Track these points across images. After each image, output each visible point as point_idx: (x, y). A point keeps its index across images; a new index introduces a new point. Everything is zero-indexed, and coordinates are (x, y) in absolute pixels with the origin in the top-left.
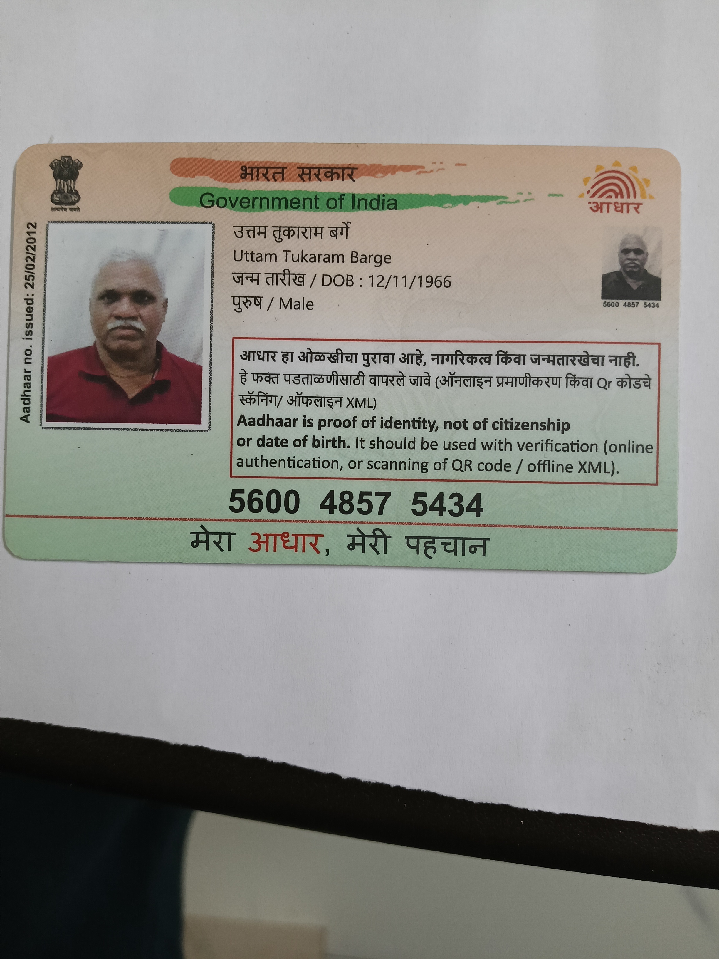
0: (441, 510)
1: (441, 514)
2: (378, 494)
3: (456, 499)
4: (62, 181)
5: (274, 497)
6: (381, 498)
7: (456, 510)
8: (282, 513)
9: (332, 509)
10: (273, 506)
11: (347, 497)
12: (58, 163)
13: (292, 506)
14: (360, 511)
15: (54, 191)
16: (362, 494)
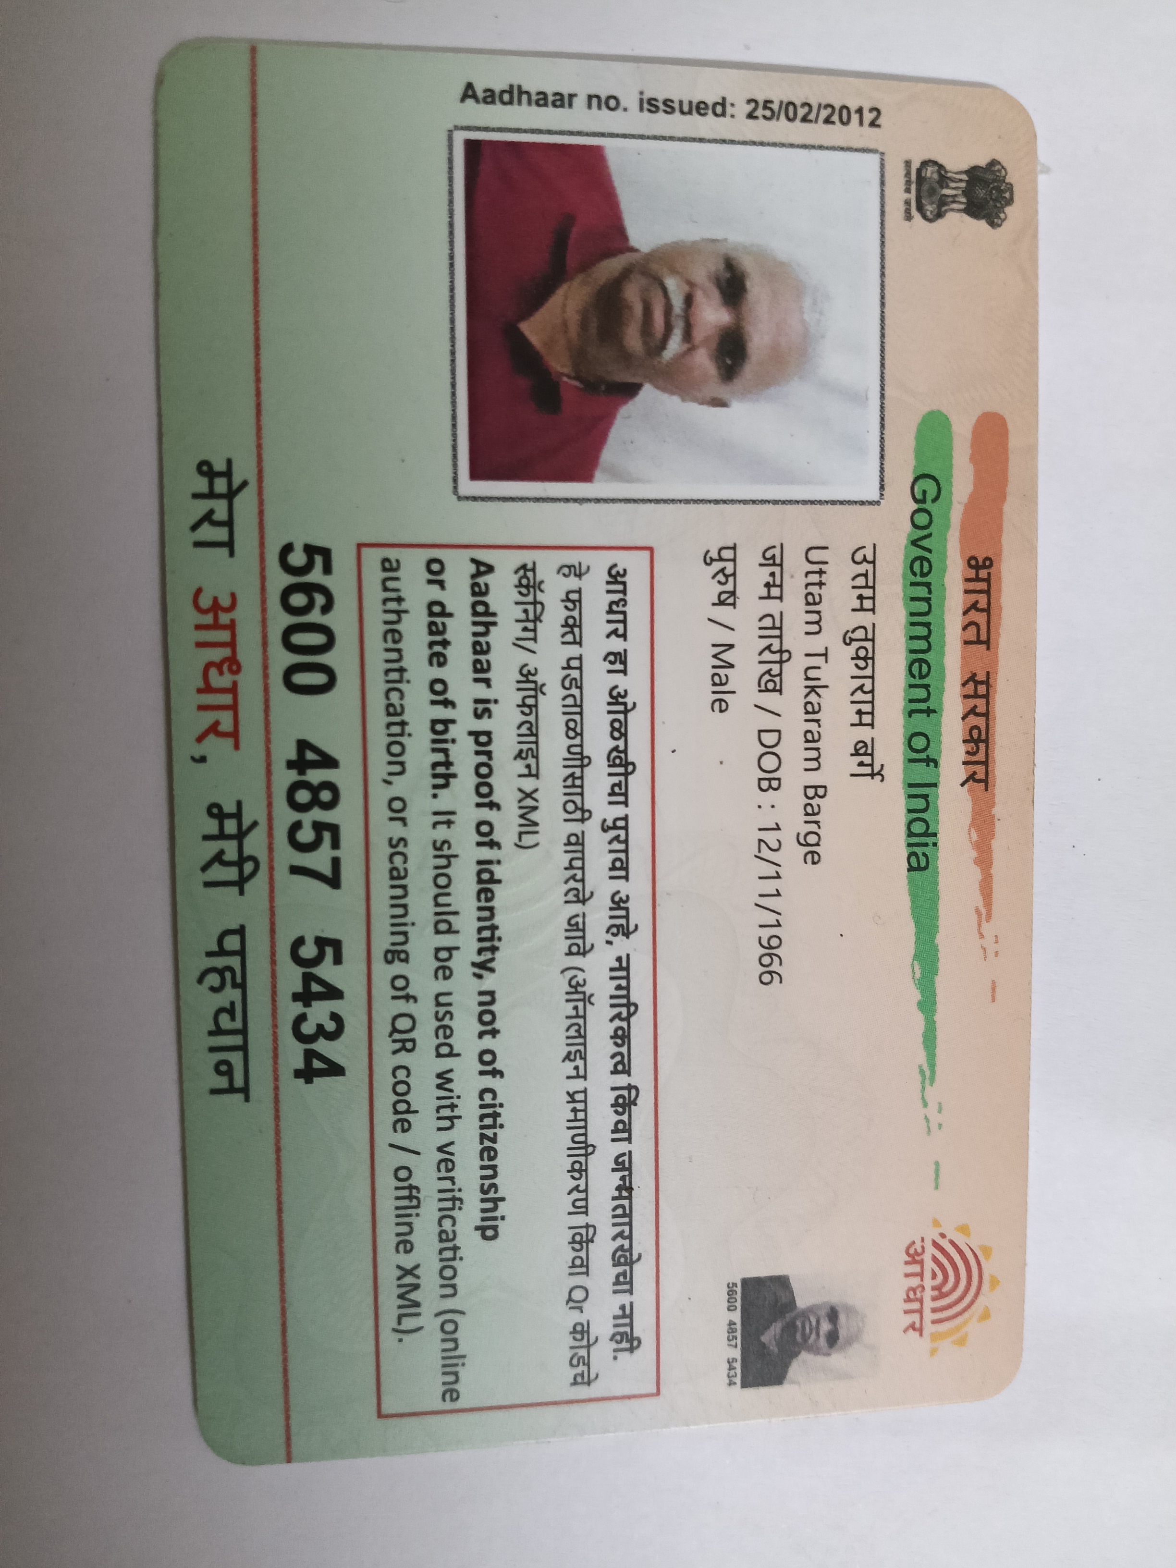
0: (305, 997)
1: (296, 997)
2: (336, 863)
3: (331, 1026)
4: (963, 185)
5: (317, 639)
6: (326, 869)
7: (308, 1028)
8: (283, 659)
9: (299, 764)
10: (299, 639)
11: (326, 796)
12: (1001, 176)
13: (301, 679)
14: (296, 826)
15: (945, 168)
16: (334, 830)
